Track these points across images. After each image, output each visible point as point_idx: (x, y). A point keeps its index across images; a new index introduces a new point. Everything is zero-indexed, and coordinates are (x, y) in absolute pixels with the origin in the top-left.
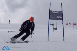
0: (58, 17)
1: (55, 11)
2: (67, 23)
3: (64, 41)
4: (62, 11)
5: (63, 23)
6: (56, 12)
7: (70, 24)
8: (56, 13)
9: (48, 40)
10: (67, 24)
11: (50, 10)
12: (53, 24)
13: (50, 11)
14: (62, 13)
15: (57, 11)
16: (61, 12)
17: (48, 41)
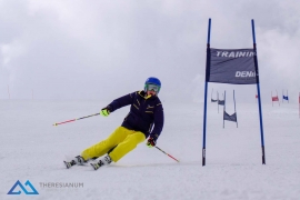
0: (239, 74)
1: (230, 51)
2: (275, 96)
3: (264, 162)
4: (255, 49)
5: (259, 96)
6: (232, 55)
7: (286, 98)
8: (232, 59)
9: (204, 159)
10: (275, 99)
11: (208, 45)
12: (221, 99)
13: (209, 50)
14: (255, 57)
15: (235, 51)
16: (252, 53)
17: (204, 164)
